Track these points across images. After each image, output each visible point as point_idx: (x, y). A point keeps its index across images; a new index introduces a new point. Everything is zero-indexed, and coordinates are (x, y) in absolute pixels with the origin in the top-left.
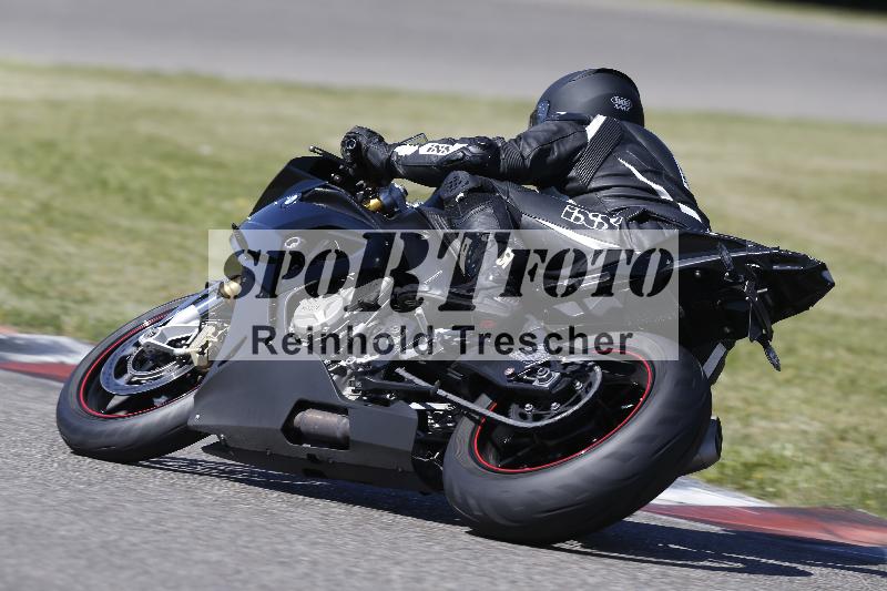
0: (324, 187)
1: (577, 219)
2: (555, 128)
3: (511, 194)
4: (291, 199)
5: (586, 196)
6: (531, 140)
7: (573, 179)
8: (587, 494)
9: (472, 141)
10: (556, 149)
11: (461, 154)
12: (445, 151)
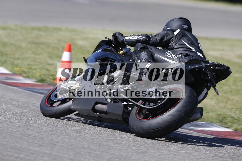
0: (108, 47)
1: (169, 55)
2: (166, 32)
3: (152, 49)
4: (100, 51)
5: (173, 50)
6: (159, 36)
7: (170, 46)
8: (163, 125)
9: (143, 35)
10: (166, 38)
11: (140, 39)
12: (136, 38)
